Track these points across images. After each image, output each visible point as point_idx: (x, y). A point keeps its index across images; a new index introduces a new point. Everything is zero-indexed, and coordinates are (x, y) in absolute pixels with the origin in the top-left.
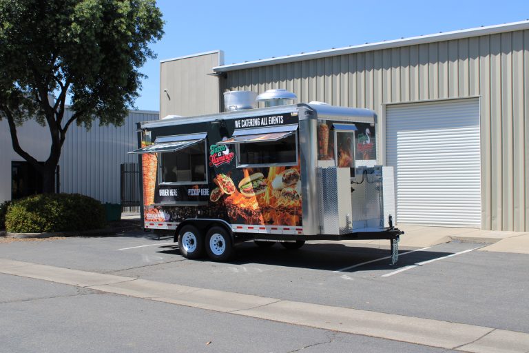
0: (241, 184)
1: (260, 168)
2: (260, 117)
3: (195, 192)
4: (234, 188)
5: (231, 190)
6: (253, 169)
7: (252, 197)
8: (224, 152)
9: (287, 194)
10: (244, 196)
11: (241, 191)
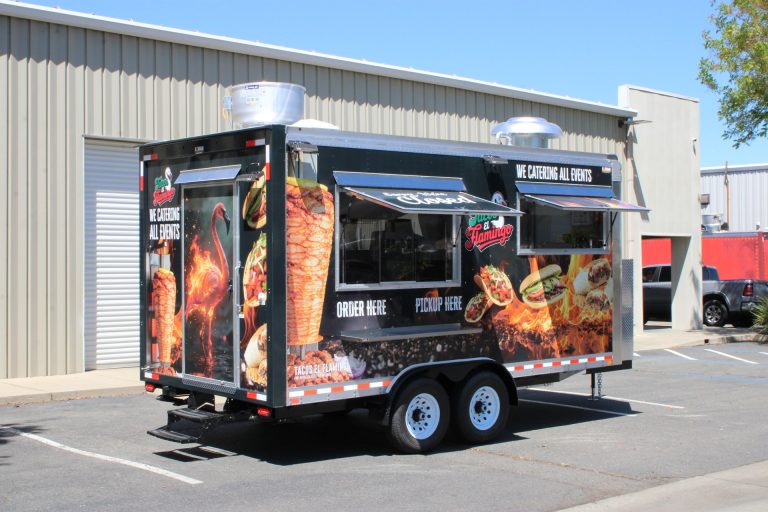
0: (523, 286)
1: (556, 256)
2: (559, 166)
3: (431, 305)
4: (512, 292)
5: (507, 297)
6: (545, 257)
7: (543, 309)
8: (494, 222)
9: (594, 301)
10: (529, 308)
11: (524, 298)
